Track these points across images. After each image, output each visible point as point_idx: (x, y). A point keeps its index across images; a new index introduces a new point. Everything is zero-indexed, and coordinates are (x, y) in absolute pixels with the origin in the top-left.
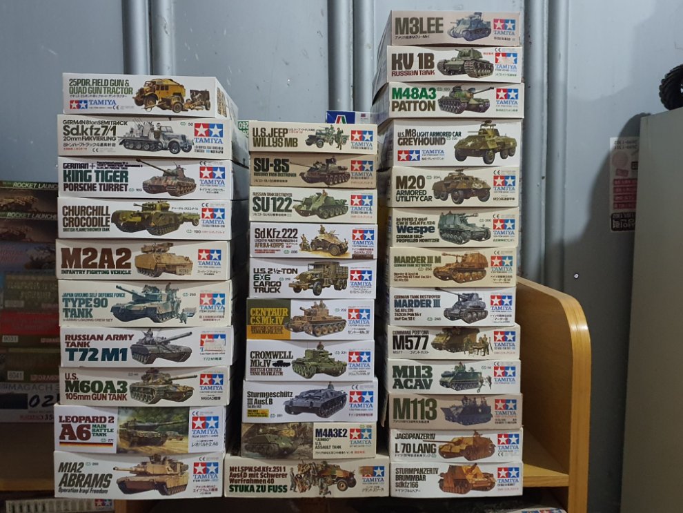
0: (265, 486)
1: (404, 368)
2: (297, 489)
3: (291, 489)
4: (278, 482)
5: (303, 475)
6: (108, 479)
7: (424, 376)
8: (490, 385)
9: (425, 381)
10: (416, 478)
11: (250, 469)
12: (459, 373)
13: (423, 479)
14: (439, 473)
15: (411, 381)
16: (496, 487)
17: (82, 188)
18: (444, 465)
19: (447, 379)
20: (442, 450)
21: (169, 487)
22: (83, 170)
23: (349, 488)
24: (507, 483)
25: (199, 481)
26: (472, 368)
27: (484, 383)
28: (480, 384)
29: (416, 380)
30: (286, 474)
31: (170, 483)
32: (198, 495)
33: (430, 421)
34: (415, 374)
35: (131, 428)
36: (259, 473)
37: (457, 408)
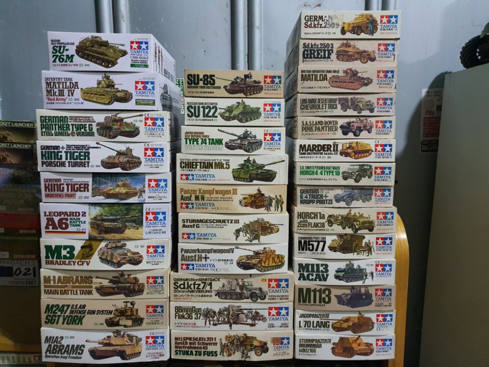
0: (201, 351)
1: (307, 265)
2: (225, 354)
3: (220, 354)
4: (211, 348)
5: (229, 344)
6: (82, 348)
7: (322, 271)
8: (372, 278)
9: (323, 275)
10: (314, 346)
11: (190, 339)
12: (349, 269)
13: (320, 346)
14: (332, 342)
15: (312, 275)
16: (375, 353)
17: (55, 164)
18: (335, 337)
19: (339, 274)
20: (334, 326)
21: (127, 354)
22: (56, 151)
23: (263, 354)
24: (383, 350)
25: (150, 349)
26: (359, 266)
27: (368, 277)
28: (365, 277)
29: (316, 274)
30: (217, 343)
31: (128, 351)
32: (149, 360)
33: (326, 304)
34: (315, 270)
35: (98, 220)
36: (197, 342)
37: (347, 295)
